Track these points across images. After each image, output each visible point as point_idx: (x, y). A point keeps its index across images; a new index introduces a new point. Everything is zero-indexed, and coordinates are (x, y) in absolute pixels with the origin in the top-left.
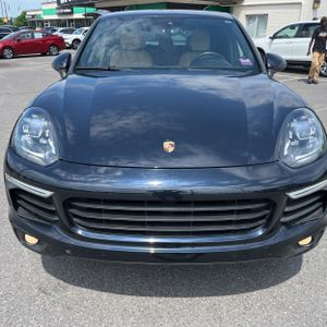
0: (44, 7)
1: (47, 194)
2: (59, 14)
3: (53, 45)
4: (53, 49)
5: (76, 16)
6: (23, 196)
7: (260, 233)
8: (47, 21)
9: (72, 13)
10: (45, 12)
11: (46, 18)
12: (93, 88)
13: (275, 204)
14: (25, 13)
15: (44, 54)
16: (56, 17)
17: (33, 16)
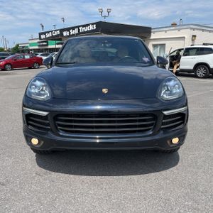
0: (30, 42)
1: (45, 113)
2: (39, 46)
3: (36, 62)
4: (36, 65)
5: (50, 47)
6: (31, 118)
7: (151, 133)
8: (31, 50)
9: (47, 45)
10: (31, 45)
11: (31, 48)
12: (65, 72)
13: (157, 118)
14: (18, 45)
15: (30, 68)
16: (37, 47)
17: (23, 47)
